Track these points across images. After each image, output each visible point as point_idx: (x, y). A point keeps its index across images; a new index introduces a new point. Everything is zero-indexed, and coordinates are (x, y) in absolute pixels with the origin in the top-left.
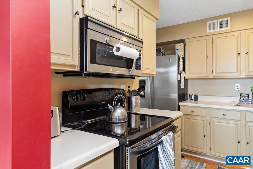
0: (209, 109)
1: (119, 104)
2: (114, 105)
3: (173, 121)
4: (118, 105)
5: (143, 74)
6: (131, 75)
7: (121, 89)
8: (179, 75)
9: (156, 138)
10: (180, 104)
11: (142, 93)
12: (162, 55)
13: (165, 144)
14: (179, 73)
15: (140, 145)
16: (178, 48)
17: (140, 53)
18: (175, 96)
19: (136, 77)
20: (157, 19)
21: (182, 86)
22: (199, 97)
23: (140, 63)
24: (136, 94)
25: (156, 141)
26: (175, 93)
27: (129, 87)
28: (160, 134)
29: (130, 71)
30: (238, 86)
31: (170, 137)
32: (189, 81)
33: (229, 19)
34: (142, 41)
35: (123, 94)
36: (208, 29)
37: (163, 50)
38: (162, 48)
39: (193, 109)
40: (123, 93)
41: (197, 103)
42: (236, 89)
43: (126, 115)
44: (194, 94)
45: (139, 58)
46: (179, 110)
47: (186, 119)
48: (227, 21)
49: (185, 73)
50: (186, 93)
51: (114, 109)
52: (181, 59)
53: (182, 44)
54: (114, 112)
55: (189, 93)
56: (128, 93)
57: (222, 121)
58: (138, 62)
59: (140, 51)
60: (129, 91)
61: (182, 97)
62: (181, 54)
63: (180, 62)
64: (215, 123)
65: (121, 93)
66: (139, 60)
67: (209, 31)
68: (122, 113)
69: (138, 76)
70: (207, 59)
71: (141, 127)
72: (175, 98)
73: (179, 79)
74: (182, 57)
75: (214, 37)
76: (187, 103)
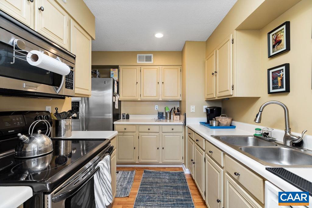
0: (138, 125)
1: (39, 131)
2: (31, 133)
3: (110, 142)
4: (38, 133)
5: (76, 94)
6: (59, 94)
7: (45, 111)
8: (114, 97)
9: (91, 165)
10: (115, 123)
11: (75, 115)
12: (97, 77)
13: (102, 170)
14: (114, 95)
15: (70, 183)
16: (113, 73)
17: (72, 70)
18: (110, 116)
19: (67, 98)
20: (92, 39)
21: (117, 107)
22: (130, 116)
23: (72, 81)
24: (67, 116)
25: (92, 169)
26: (110, 113)
27: (57, 109)
28: (96, 160)
29: (57, 89)
30: (157, 107)
31: (107, 161)
32: (122, 103)
33: (152, 55)
34: (75, 56)
35: (47, 118)
36: (138, 61)
37: (99, 72)
38: (97, 70)
39: (125, 127)
40: (47, 116)
41: (129, 122)
42: (156, 109)
43: (50, 144)
44: (126, 114)
45: (71, 76)
46: (113, 130)
47: (119, 136)
48: (151, 57)
49: (119, 95)
50: (119, 113)
51: (30, 138)
52: (116, 82)
53: (117, 70)
54: (29, 143)
55: (122, 113)
56: (55, 115)
57: (147, 134)
58: (69, 80)
59: (72, 68)
60: (57, 114)
61: (116, 117)
62: (116, 78)
63: (115, 85)
64: (143, 136)
65: (44, 116)
66: (70, 77)
67: (138, 62)
68: (43, 143)
69: (68, 96)
70: (136, 85)
71: (74, 152)
72: (110, 118)
73: (114, 101)
74: (117, 81)
75: (142, 67)
76: (120, 121)
